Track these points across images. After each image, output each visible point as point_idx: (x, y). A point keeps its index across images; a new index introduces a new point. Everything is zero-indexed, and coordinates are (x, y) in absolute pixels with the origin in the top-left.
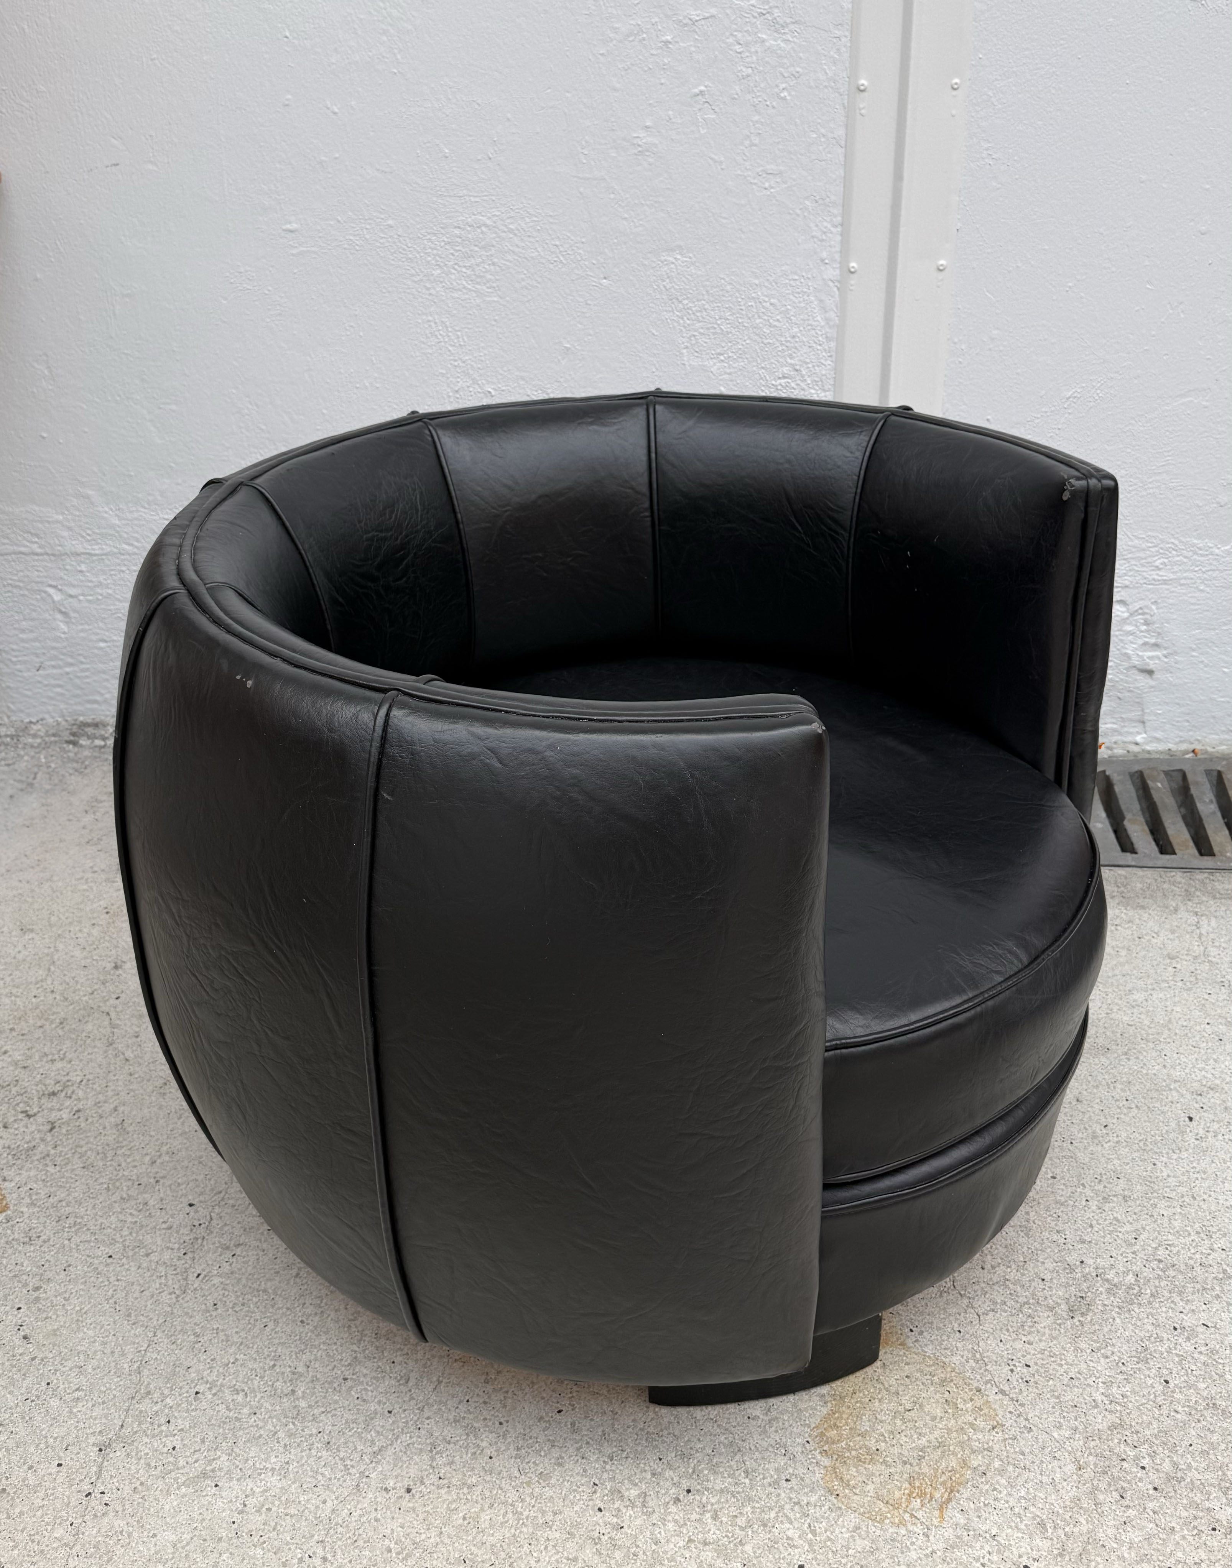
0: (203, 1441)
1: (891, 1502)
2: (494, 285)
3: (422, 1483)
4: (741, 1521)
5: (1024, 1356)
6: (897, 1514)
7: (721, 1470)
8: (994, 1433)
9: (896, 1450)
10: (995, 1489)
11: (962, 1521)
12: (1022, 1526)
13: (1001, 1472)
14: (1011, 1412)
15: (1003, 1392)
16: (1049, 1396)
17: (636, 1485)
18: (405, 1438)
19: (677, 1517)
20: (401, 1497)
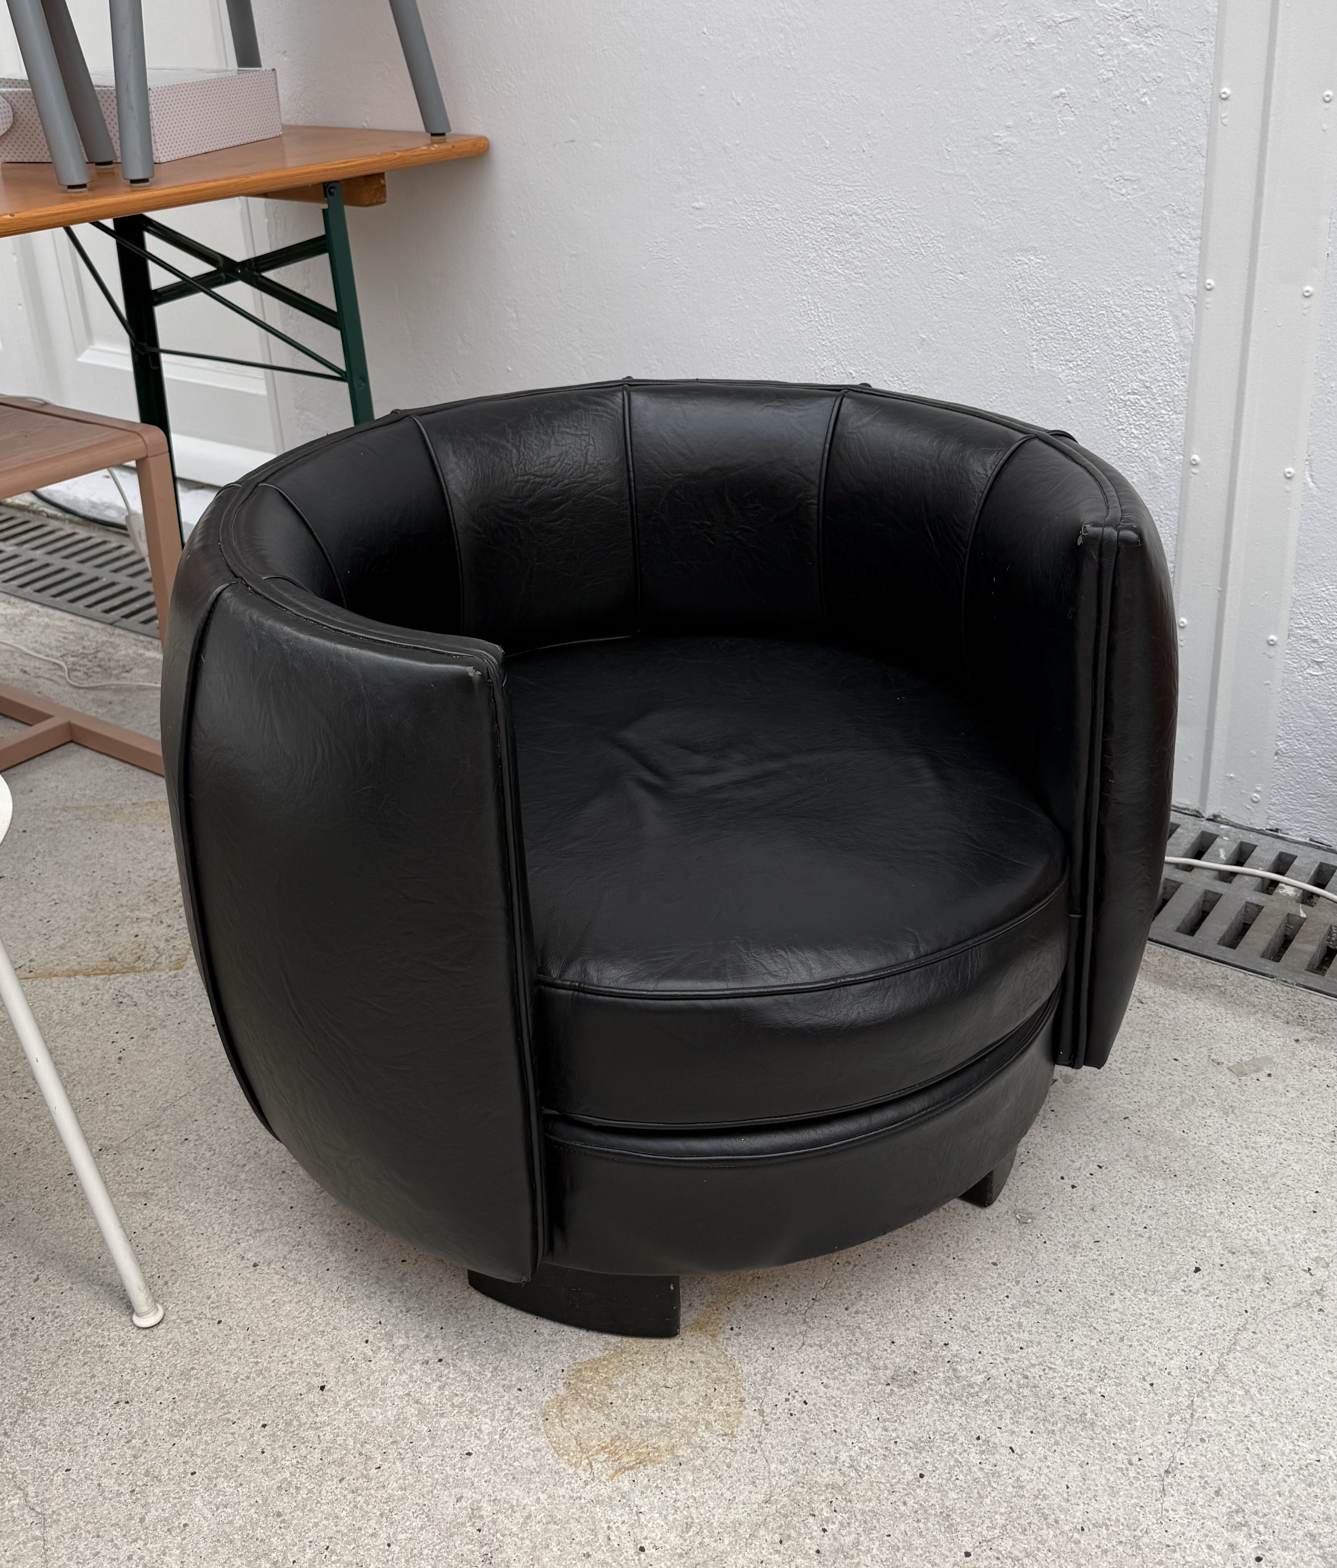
1: (583, 1445)
2: (861, 271)
3: (269, 1264)
4: (457, 1401)
5: (810, 1394)
6: (578, 1456)
7: (478, 1357)
8: (720, 1439)
9: (626, 1411)
10: (677, 1480)
11: (625, 1489)
12: (671, 1518)
13: (696, 1470)
14: (752, 1431)
15: (761, 1412)
16: (799, 1434)
17: (408, 1337)
18: (285, 1230)
19: (414, 1374)
20: (247, 1267)
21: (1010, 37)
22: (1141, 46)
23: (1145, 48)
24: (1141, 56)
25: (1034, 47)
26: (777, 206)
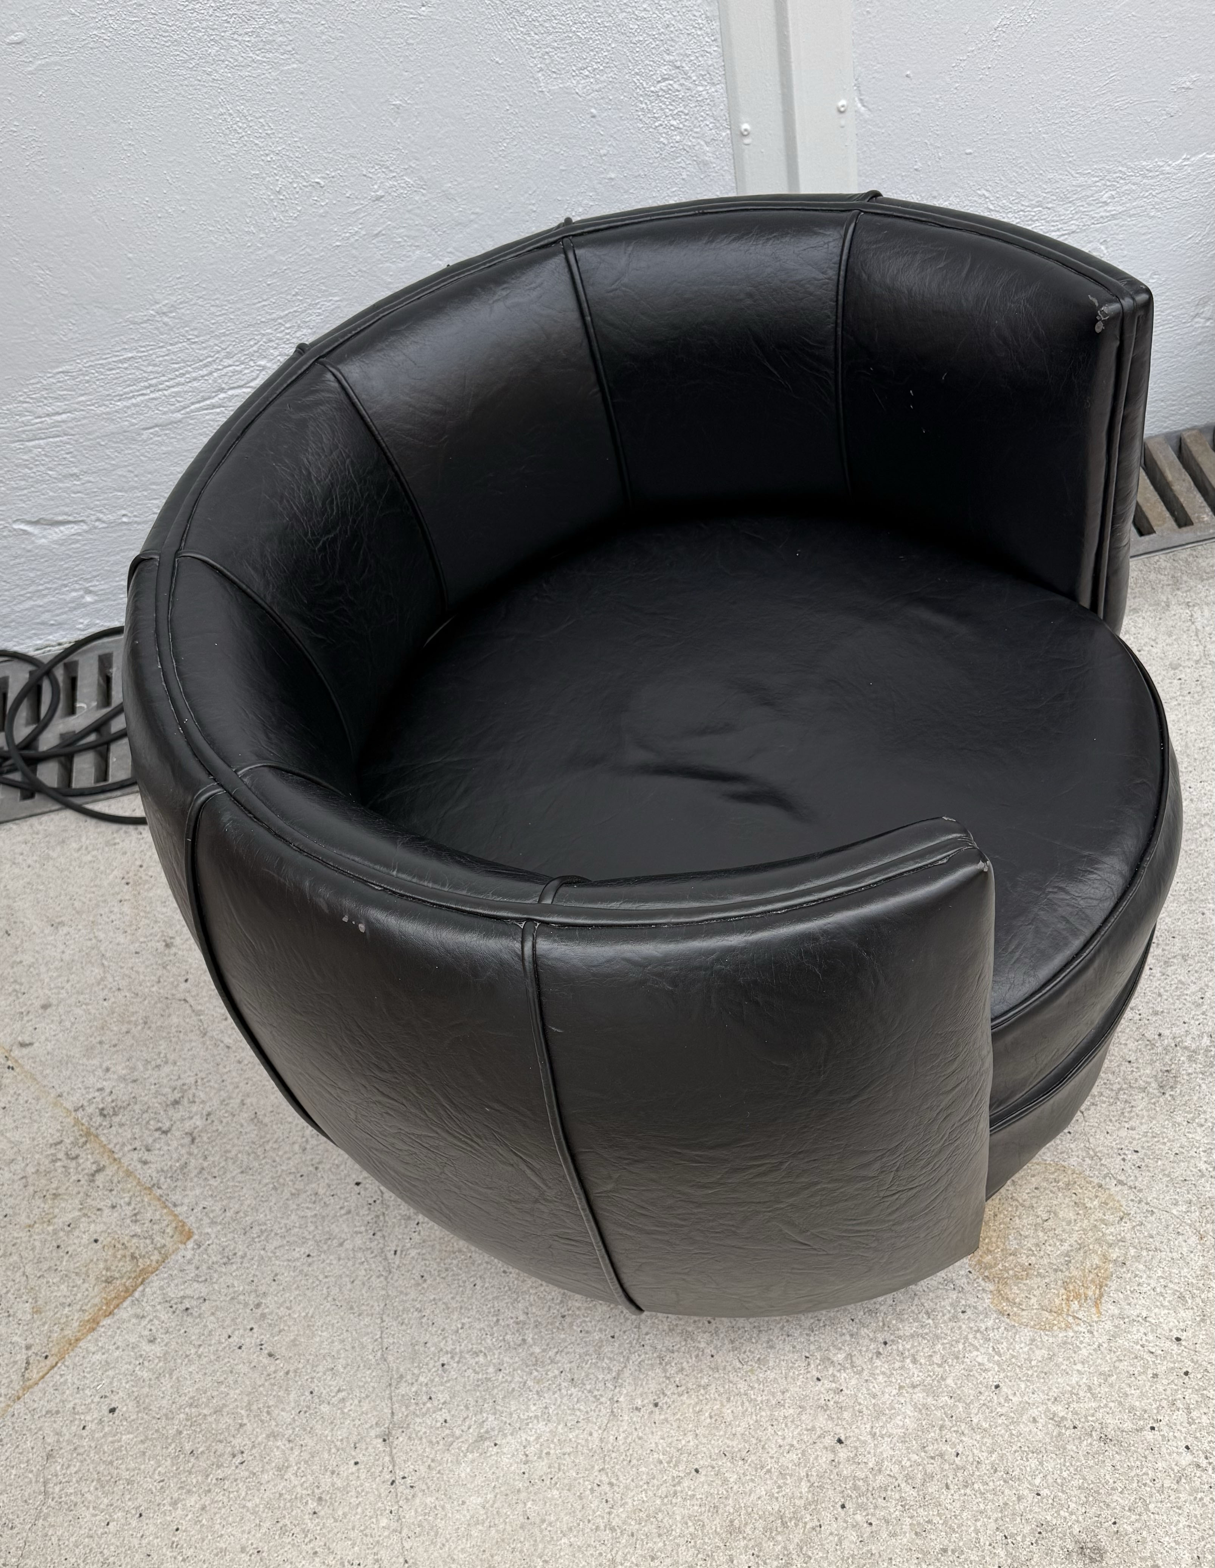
0: (467, 1407)
1: (1054, 1309)
3: (665, 1395)
4: (937, 1359)
5: (1131, 1143)
6: (1062, 1319)
7: (906, 1316)
8: (1123, 1224)
9: (1045, 1261)
10: (1136, 1276)
11: (1117, 1312)
12: (1166, 1303)
13: (1138, 1258)
14: (1132, 1200)
15: (1120, 1182)
16: (1161, 1176)
17: (840, 1349)
18: (634, 1357)
19: (883, 1369)
20: (652, 1412)
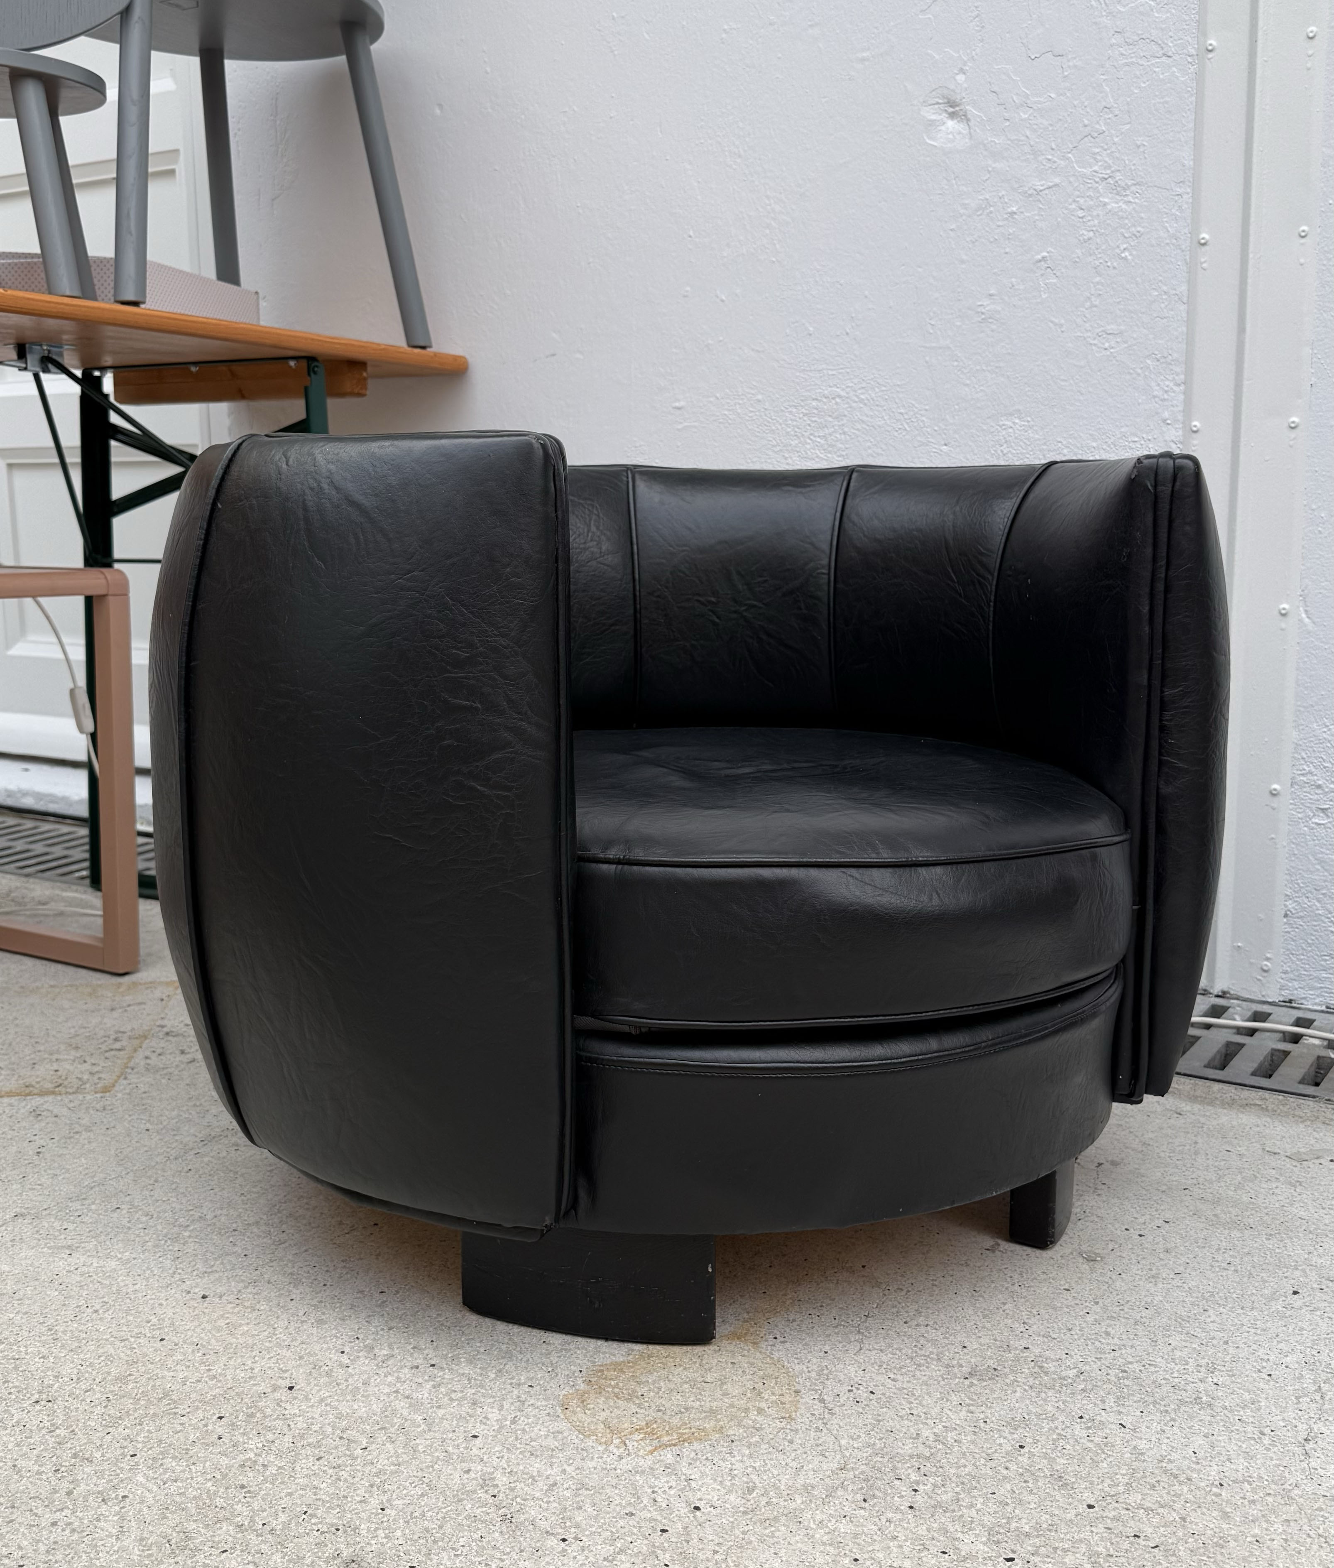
21: (992, 209)
22: (1121, 204)
23: (1124, 206)
24: (1120, 213)
25: (1016, 216)
26: (760, 397)
